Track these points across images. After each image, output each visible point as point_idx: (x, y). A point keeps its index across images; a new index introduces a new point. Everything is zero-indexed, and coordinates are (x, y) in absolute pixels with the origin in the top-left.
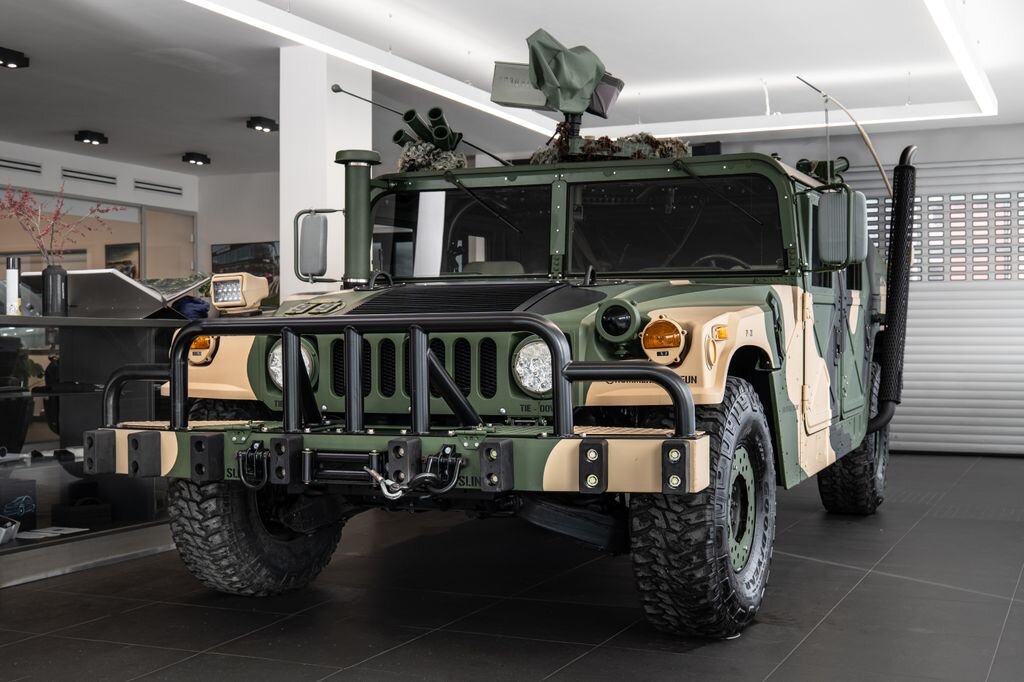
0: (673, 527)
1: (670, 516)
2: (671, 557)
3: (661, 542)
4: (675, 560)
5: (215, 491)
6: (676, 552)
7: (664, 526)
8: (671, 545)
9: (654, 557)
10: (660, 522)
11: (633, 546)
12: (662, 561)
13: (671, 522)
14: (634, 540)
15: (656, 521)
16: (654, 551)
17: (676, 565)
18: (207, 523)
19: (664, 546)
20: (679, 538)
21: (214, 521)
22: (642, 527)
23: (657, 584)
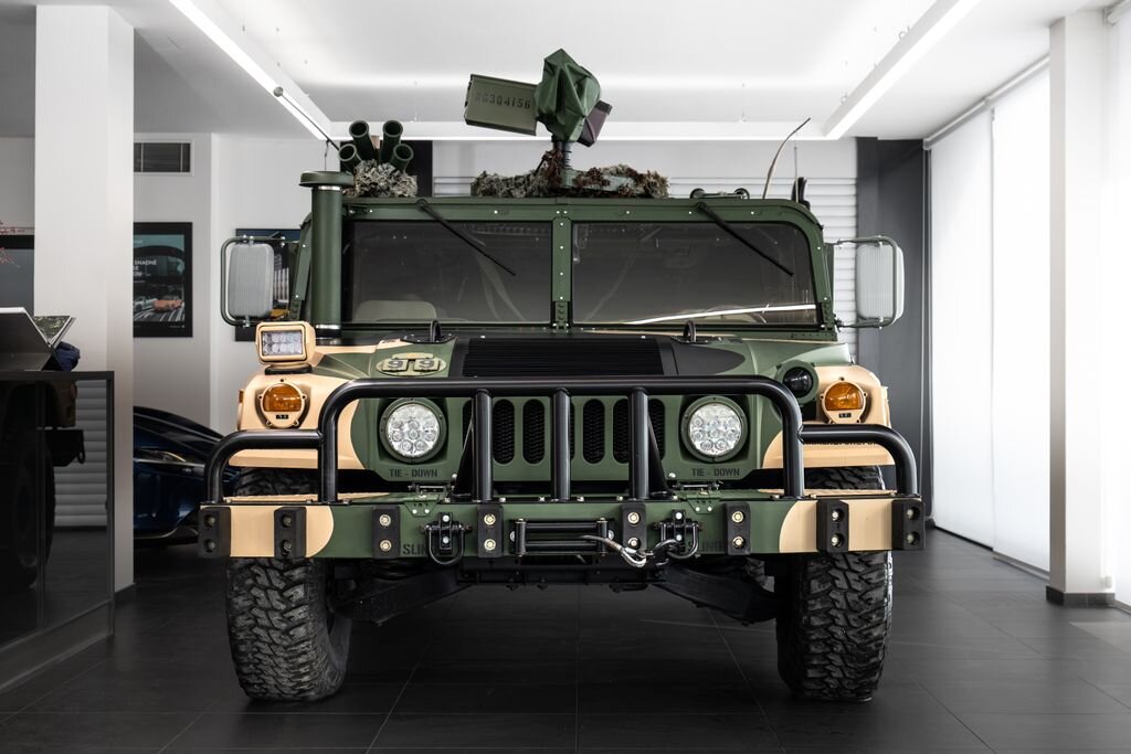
0: (854, 587)
1: (851, 576)
2: (851, 617)
3: (841, 603)
4: (855, 620)
5: (302, 576)
6: (855, 612)
7: (845, 586)
8: (852, 605)
9: (833, 618)
10: (841, 583)
11: (810, 609)
12: (841, 622)
13: (852, 582)
14: (812, 602)
15: (837, 582)
16: (833, 612)
17: (855, 625)
18: (291, 614)
19: (844, 607)
20: (860, 598)
21: (300, 610)
22: (822, 589)
23: (831, 646)
